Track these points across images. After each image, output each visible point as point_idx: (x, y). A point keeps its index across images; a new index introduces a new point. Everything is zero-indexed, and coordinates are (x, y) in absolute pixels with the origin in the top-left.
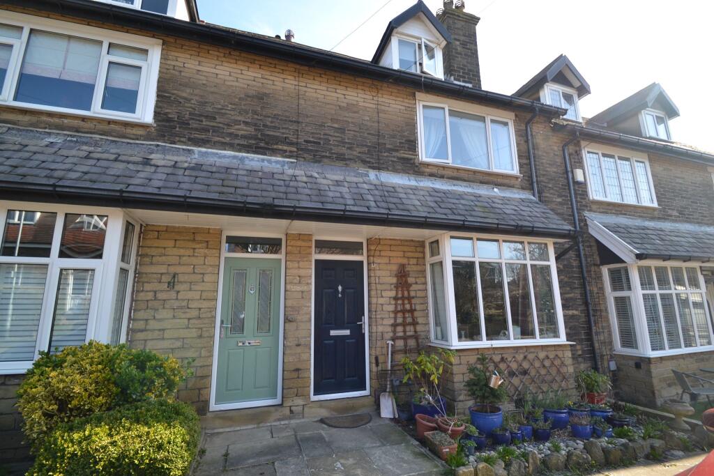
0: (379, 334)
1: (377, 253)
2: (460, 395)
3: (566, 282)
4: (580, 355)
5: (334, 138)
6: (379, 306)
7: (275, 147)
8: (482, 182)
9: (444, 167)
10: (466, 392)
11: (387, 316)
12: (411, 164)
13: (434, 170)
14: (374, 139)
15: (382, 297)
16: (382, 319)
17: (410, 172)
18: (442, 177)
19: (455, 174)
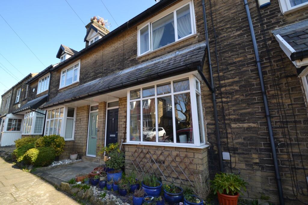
0: (120, 137)
1: (121, 104)
2: (127, 166)
3: (242, 100)
4: (256, 163)
5: (111, 65)
6: (120, 125)
7: (98, 76)
8: (169, 52)
9: (148, 55)
10: (129, 165)
11: (123, 129)
12: (135, 61)
13: (144, 59)
14: (122, 58)
15: (121, 121)
16: (121, 130)
17: (134, 65)
18: (148, 60)
19: (154, 55)
